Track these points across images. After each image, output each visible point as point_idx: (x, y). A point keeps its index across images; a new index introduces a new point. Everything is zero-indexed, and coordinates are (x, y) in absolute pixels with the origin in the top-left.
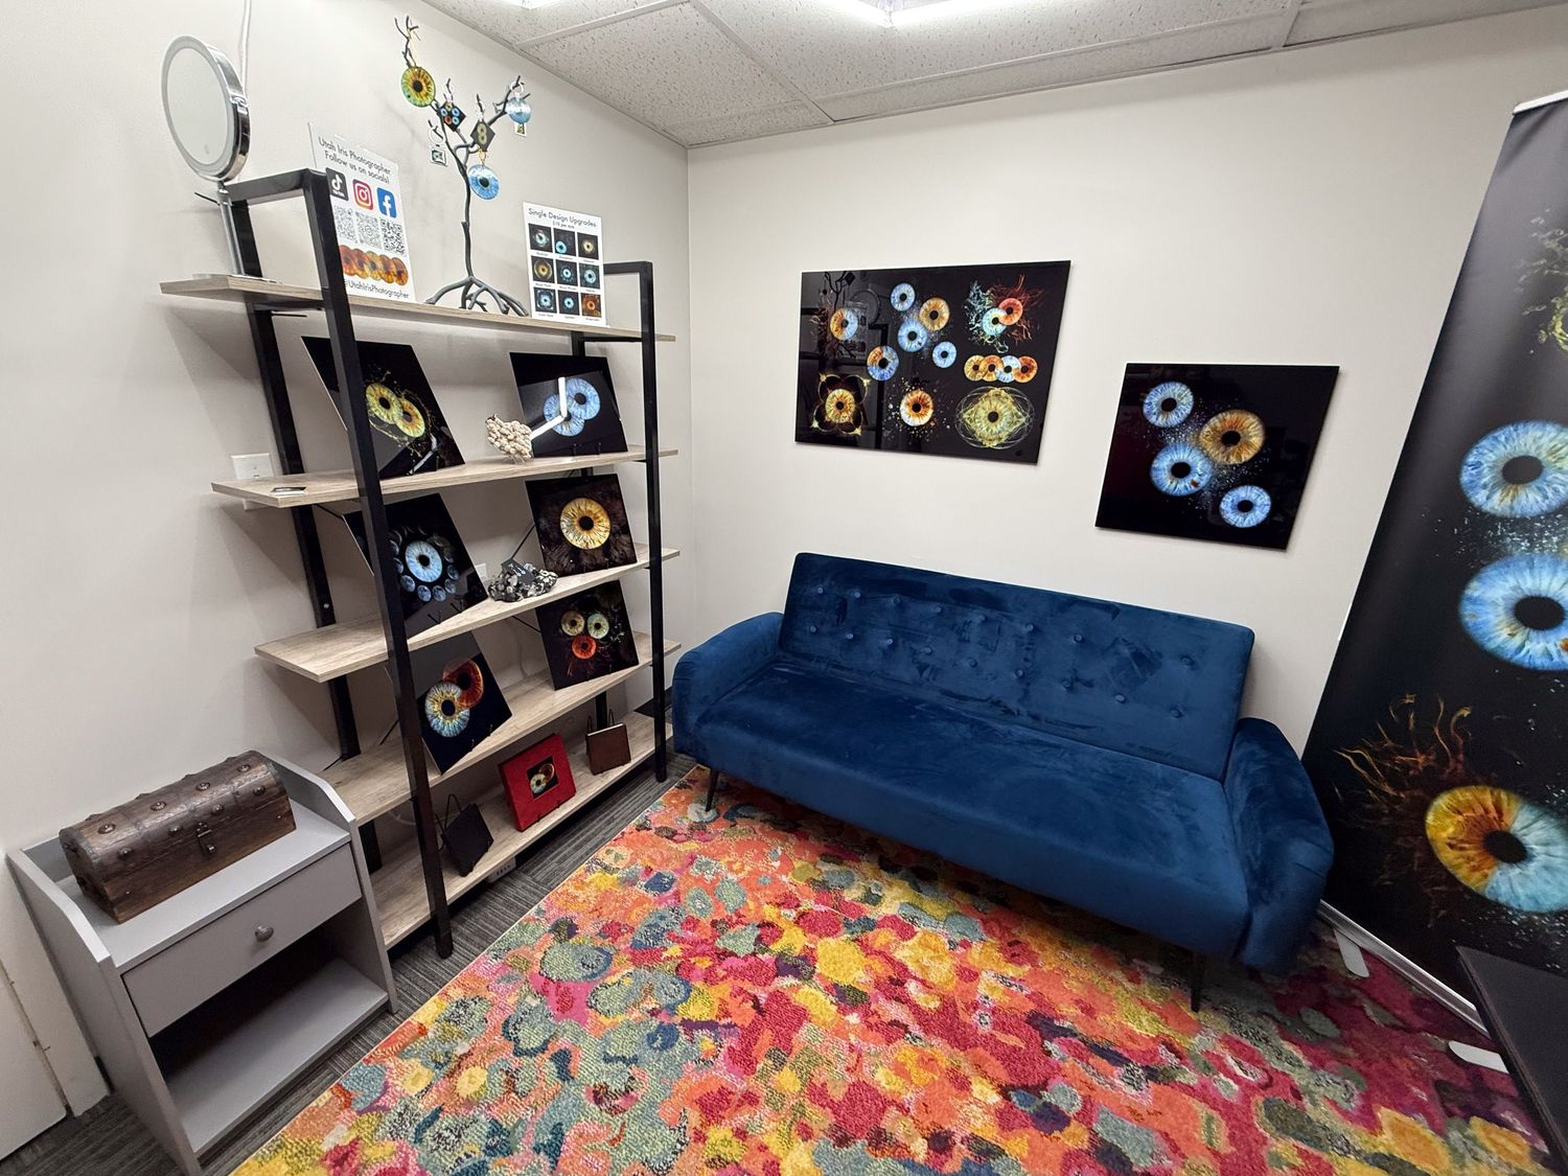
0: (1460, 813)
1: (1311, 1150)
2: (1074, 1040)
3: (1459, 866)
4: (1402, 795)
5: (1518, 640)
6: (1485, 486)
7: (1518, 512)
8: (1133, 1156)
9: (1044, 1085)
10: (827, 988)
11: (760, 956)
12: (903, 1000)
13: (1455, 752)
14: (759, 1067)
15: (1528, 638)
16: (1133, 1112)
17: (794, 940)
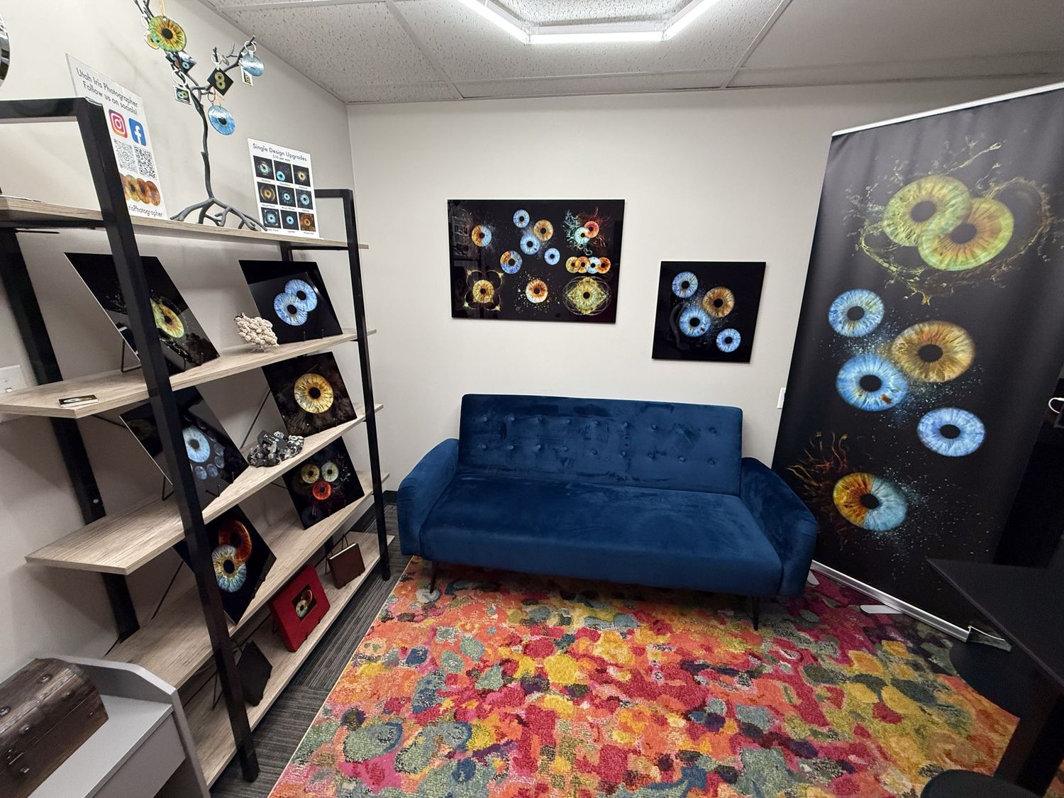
0: (848, 489)
1: (831, 686)
2: (709, 670)
3: (851, 516)
4: (821, 485)
5: (863, 397)
6: (840, 322)
7: (856, 334)
8: (761, 726)
9: (704, 704)
10: (561, 691)
11: (509, 685)
12: (609, 681)
13: (842, 459)
14: (539, 763)
15: (867, 396)
16: (751, 700)
17: (527, 666)
